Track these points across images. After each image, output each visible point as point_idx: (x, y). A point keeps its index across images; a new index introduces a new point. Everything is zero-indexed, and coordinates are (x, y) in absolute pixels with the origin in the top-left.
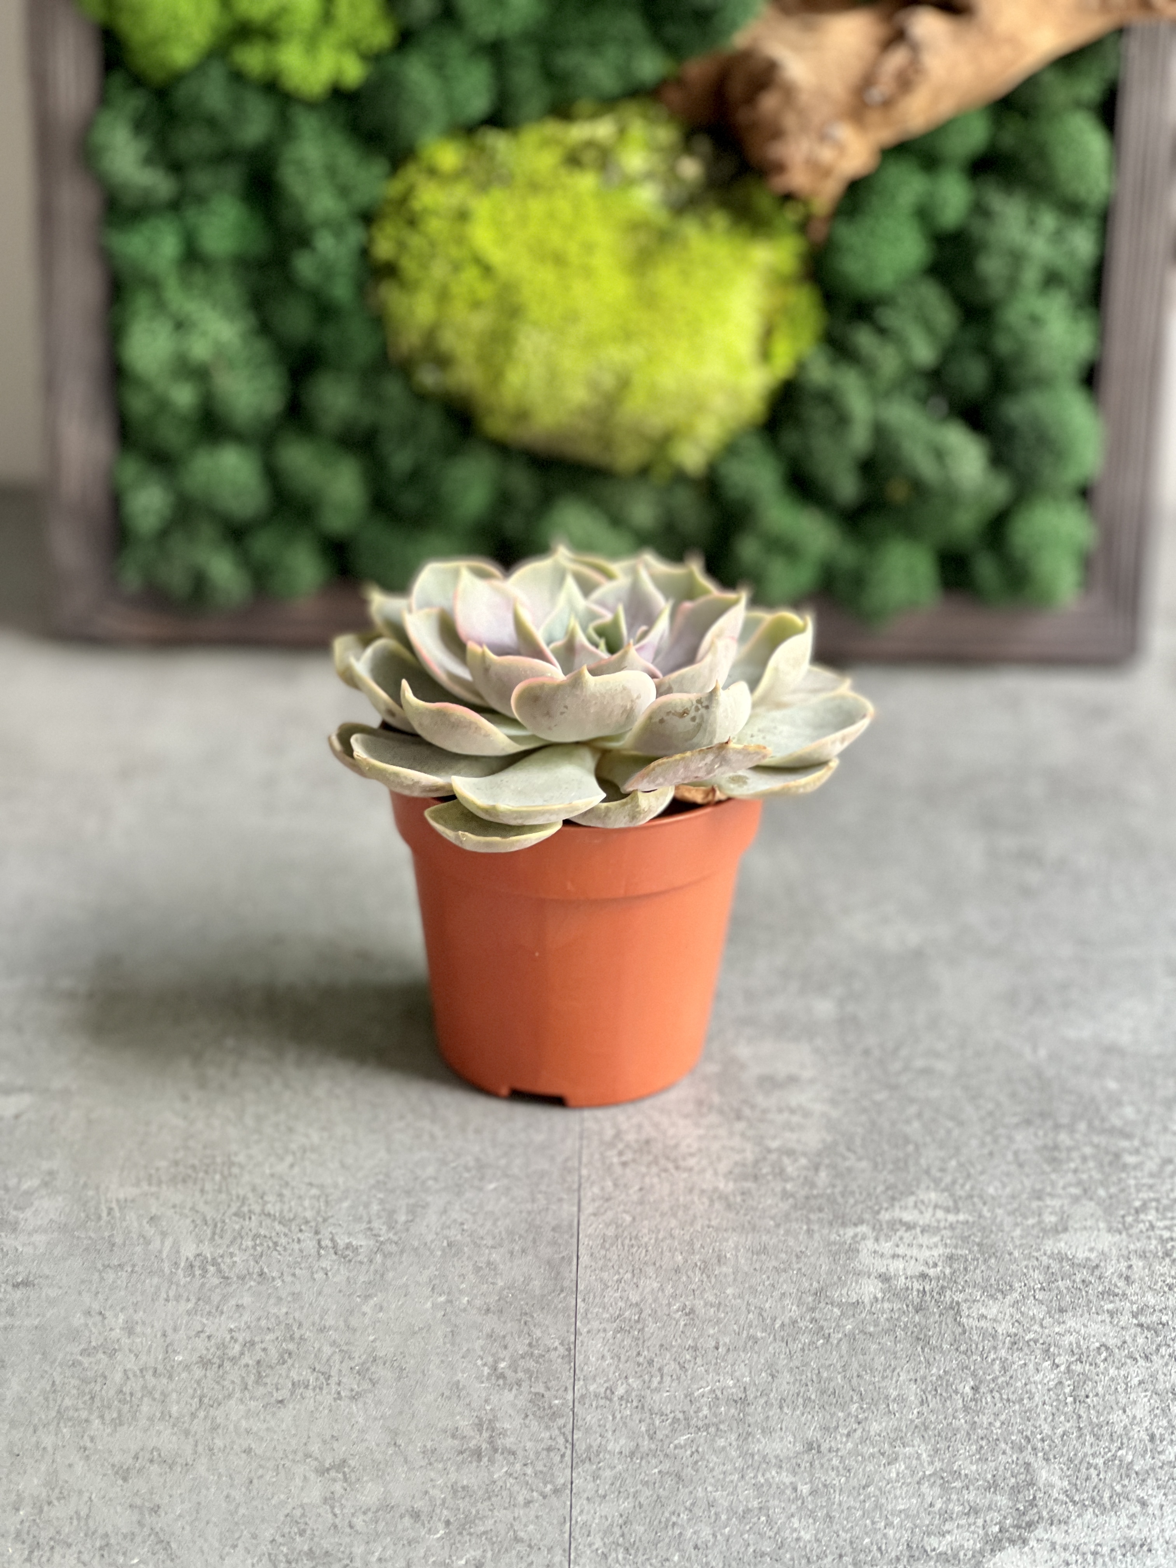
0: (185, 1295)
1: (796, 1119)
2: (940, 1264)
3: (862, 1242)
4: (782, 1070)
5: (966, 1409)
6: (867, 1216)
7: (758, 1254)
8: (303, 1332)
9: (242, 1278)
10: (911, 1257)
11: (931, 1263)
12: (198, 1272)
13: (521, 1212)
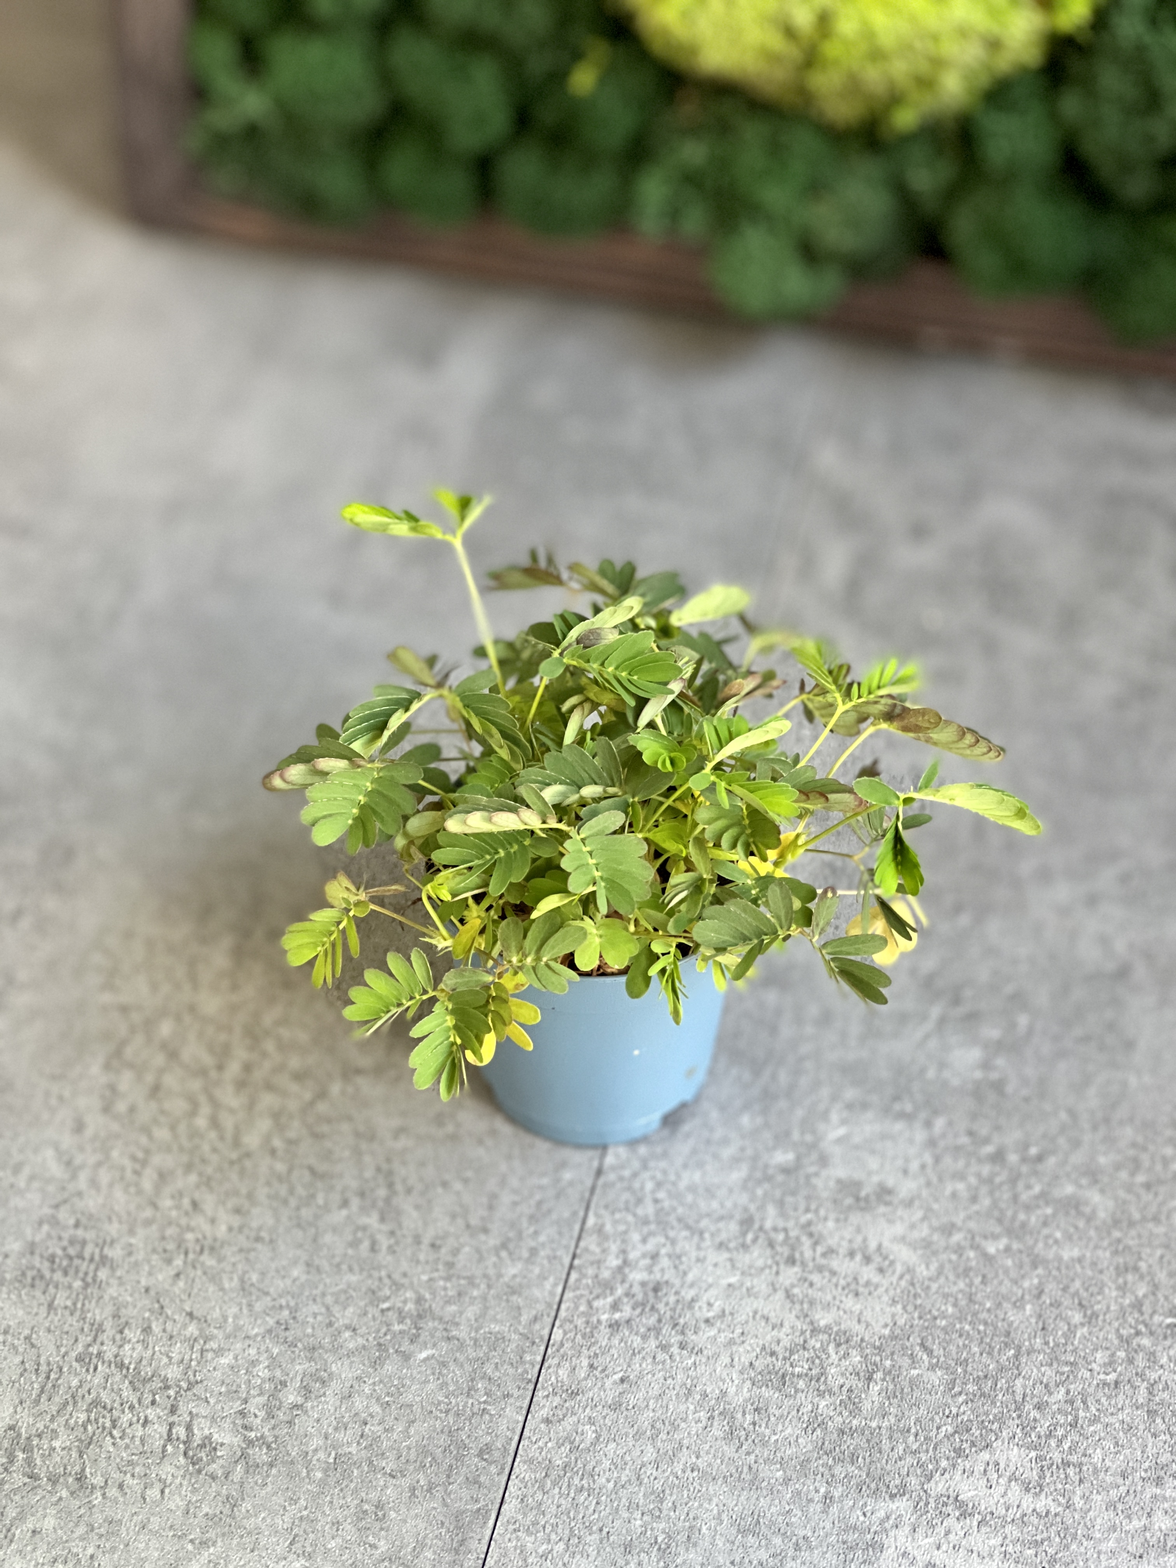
3: (893, 1532)
4: (874, 1172)
7: (745, 1533)
9: (53, 1480)
13: (447, 1412)
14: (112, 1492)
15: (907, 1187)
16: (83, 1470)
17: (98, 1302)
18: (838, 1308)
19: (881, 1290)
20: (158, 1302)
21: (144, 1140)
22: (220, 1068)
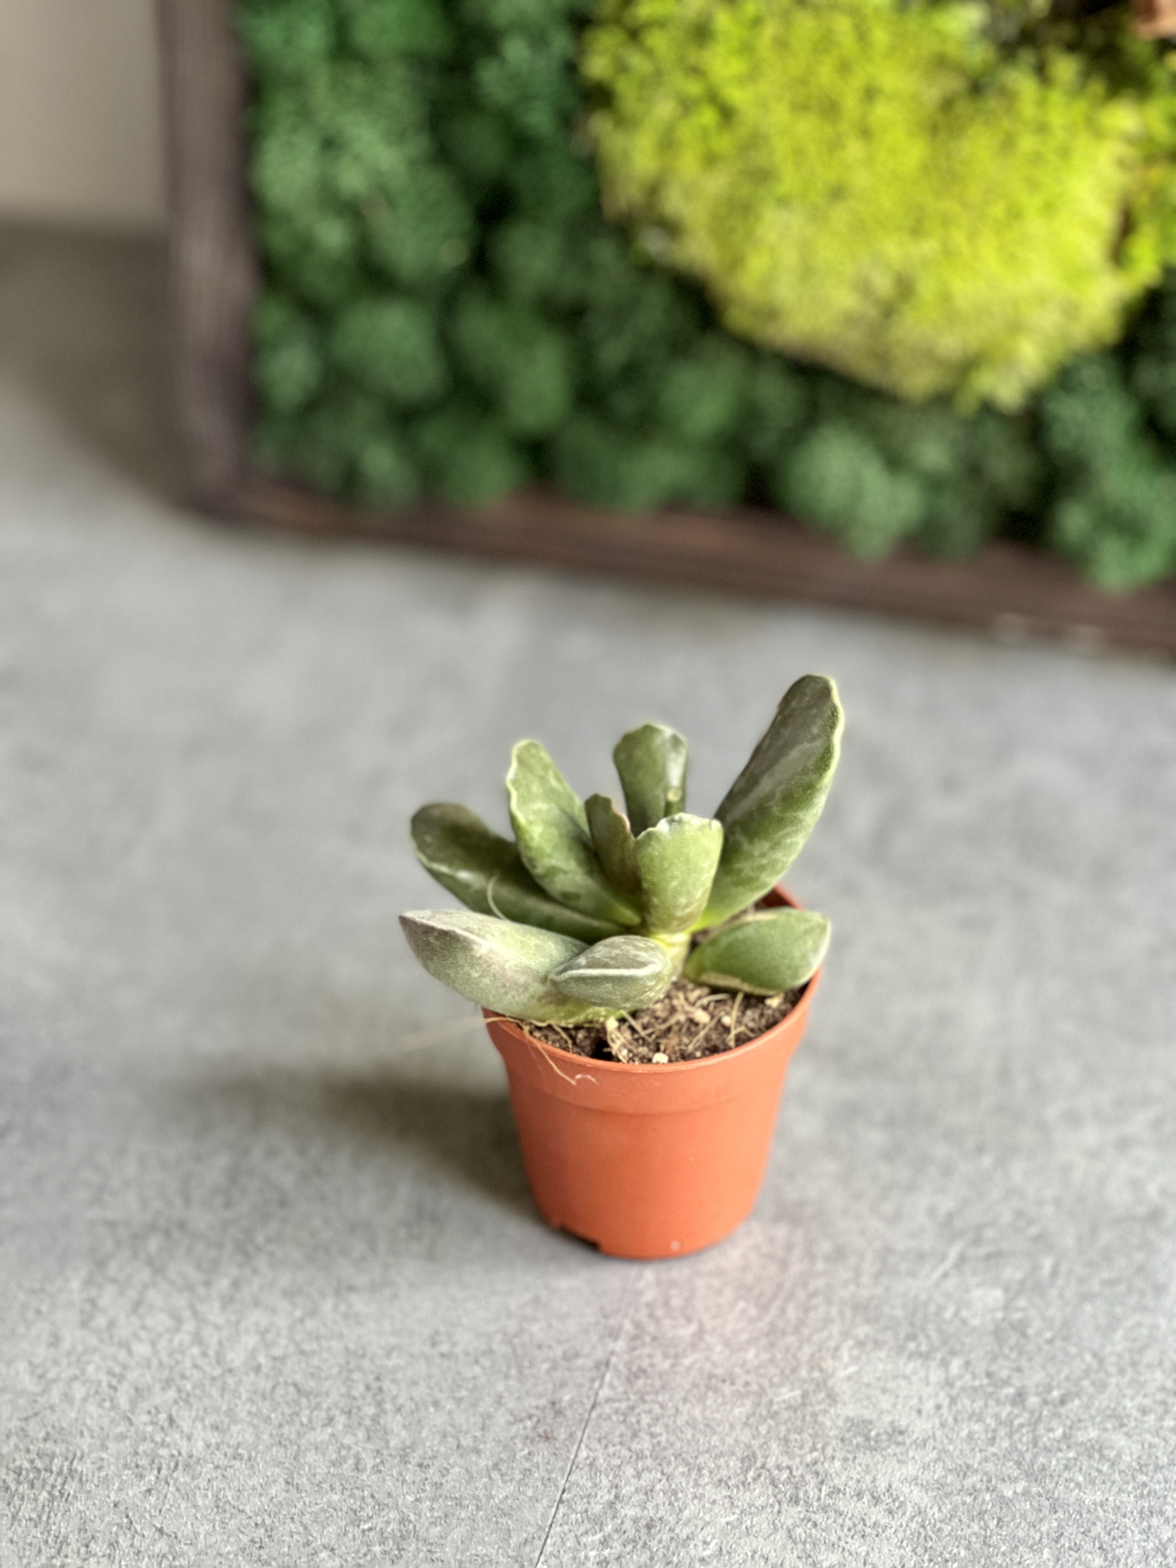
15: (920, 1428)
17: (63, 1515)
18: (844, 1549)
19: (891, 1531)
20: (127, 1517)
21: (122, 1355)
22: (207, 1284)
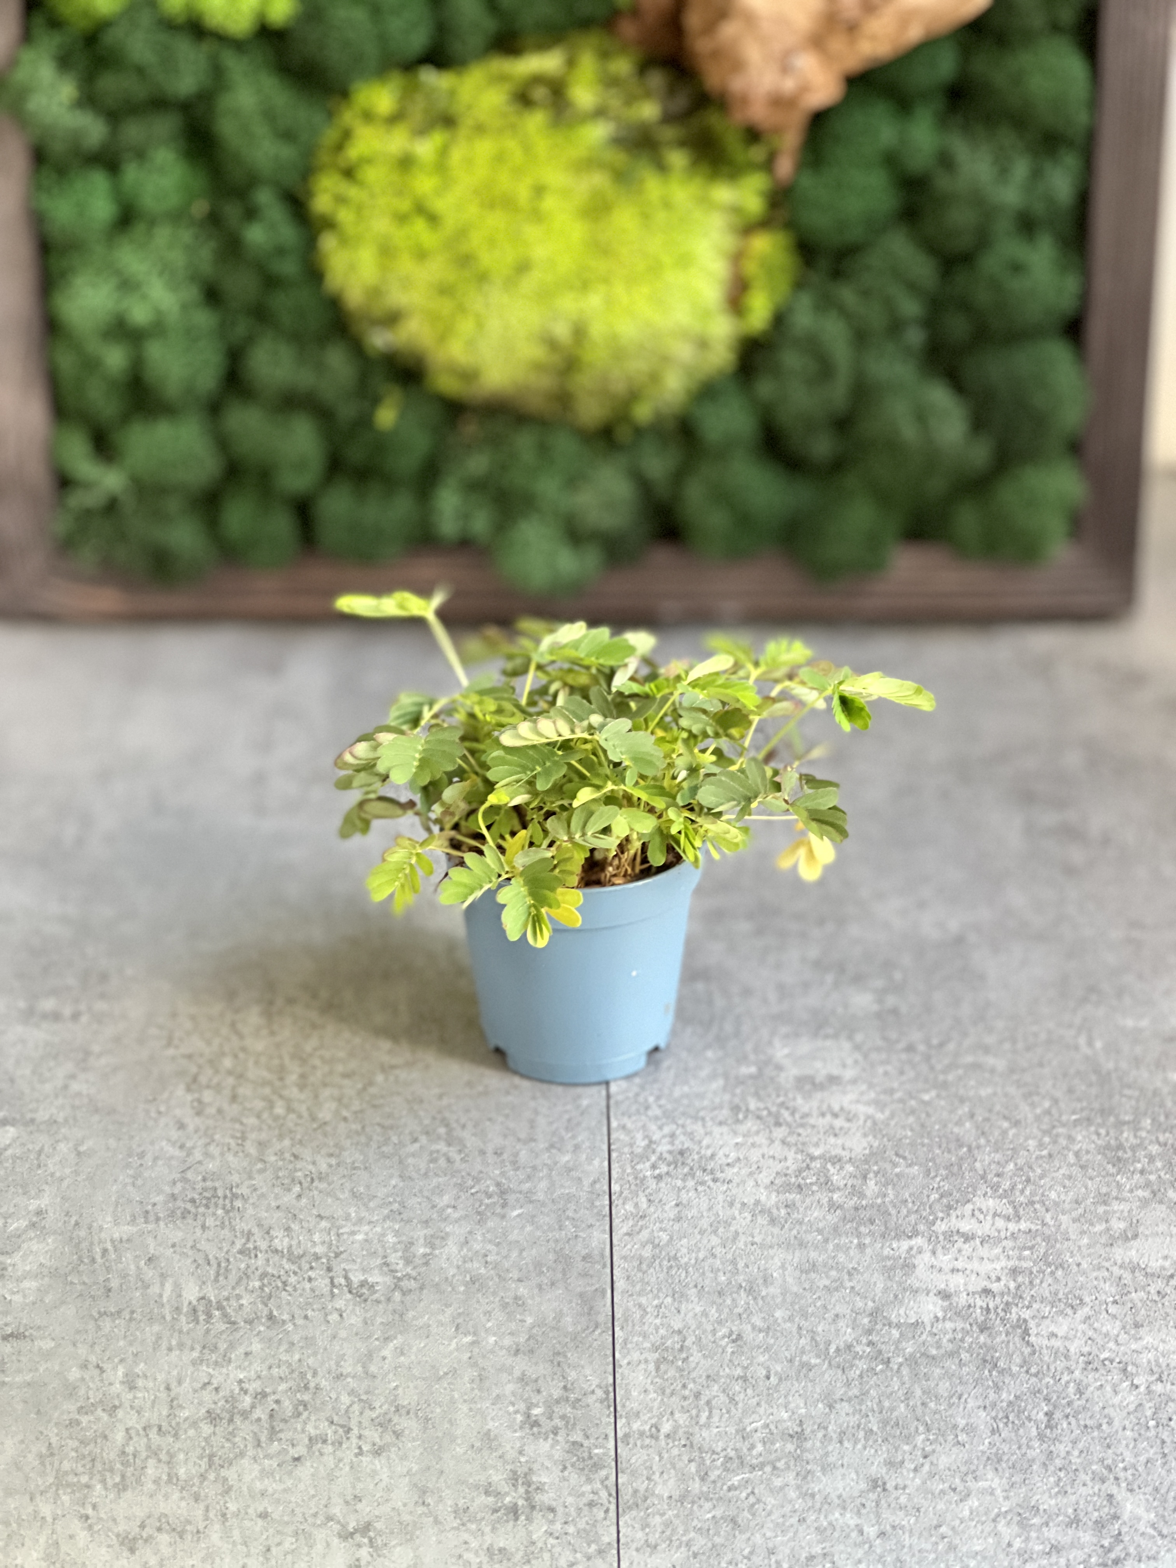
0: (189, 1343)
1: (839, 1123)
2: (1003, 1278)
3: (919, 1257)
4: (821, 1069)
5: (1041, 1437)
6: (922, 1227)
7: (807, 1272)
8: (318, 1379)
9: (250, 1322)
10: (972, 1271)
11: (994, 1278)
12: (202, 1317)
13: (548, 1241)
14: (300, 1322)
15: (849, 1074)
16: (271, 1312)
17: (241, 1220)
18: (825, 1144)
20: (290, 1212)
